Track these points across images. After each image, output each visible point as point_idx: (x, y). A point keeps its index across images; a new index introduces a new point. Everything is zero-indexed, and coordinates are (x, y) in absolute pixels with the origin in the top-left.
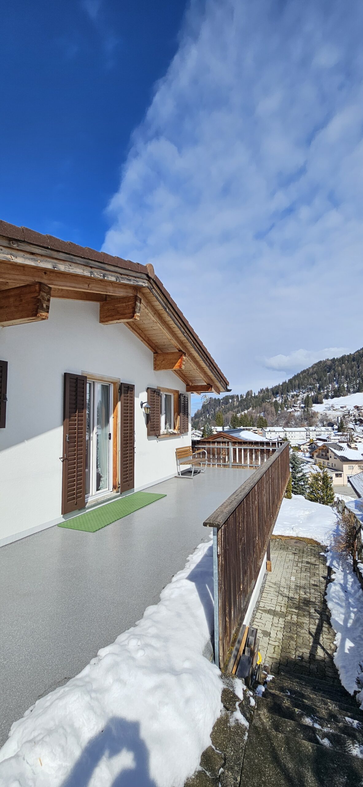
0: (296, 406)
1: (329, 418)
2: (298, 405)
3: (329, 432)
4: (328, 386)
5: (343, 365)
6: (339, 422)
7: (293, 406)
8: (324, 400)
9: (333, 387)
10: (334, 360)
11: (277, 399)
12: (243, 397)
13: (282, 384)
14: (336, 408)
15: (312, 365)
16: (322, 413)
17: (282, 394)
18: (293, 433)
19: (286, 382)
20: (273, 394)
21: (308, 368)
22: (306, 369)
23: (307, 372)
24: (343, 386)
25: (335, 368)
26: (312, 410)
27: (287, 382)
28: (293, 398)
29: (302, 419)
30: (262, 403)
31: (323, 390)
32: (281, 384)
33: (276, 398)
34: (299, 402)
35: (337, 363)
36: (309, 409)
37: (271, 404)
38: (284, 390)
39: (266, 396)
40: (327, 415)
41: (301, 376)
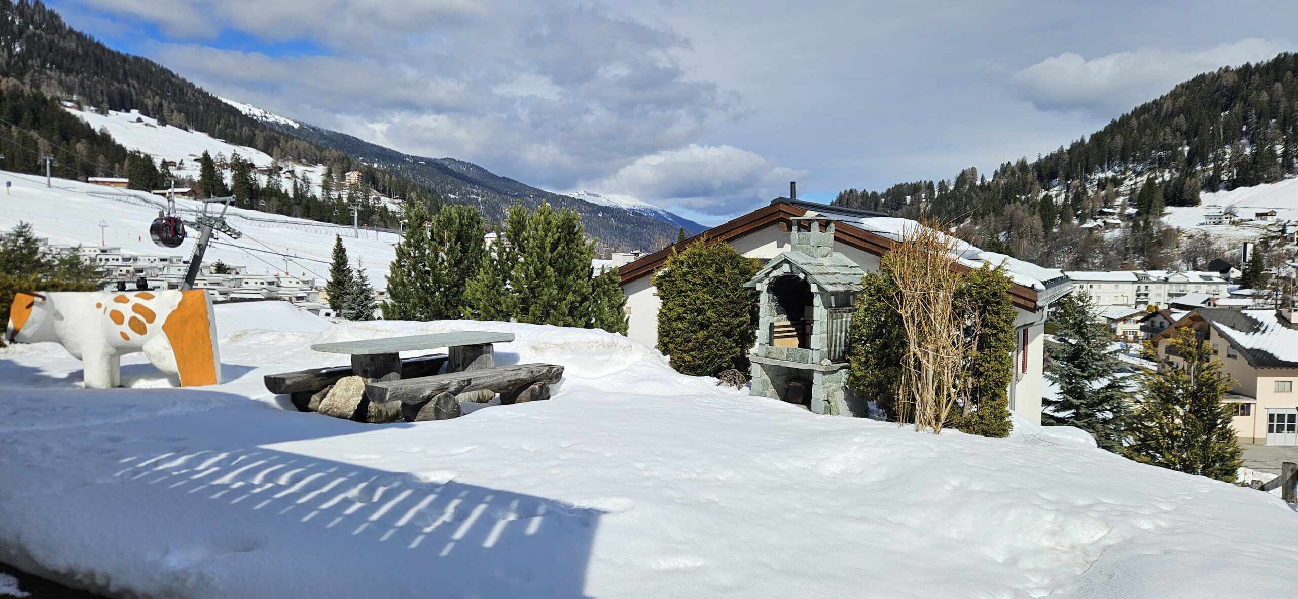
0: (1111, 214)
1: (1215, 247)
2: (1118, 211)
3: (1214, 287)
4: (1220, 151)
5: (1278, 85)
6: (1249, 257)
7: (1102, 213)
8: (1203, 195)
9: (1237, 153)
10: (1246, 71)
11: (1050, 193)
12: (946, 189)
13: (1069, 148)
14: (1240, 217)
15: (1173, 88)
16: (1193, 232)
17: (1067, 179)
18: (1095, 285)
19: (1083, 140)
20: (1040, 178)
21: (1158, 98)
22: (1150, 100)
23: (1154, 112)
24: (1272, 152)
25: (1247, 97)
26: (1159, 223)
27: (1087, 141)
28: (1103, 189)
29: (1127, 249)
30: (1003, 205)
31: (1203, 164)
32: (1067, 147)
33: (1048, 190)
34: (1119, 201)
35: (1256, 79)
36: (1151, 219)
37: (1033, 205)
38: (1076, 165)
39: (1016, 184)
40: (1212, 239)
41: (1134, 122)
